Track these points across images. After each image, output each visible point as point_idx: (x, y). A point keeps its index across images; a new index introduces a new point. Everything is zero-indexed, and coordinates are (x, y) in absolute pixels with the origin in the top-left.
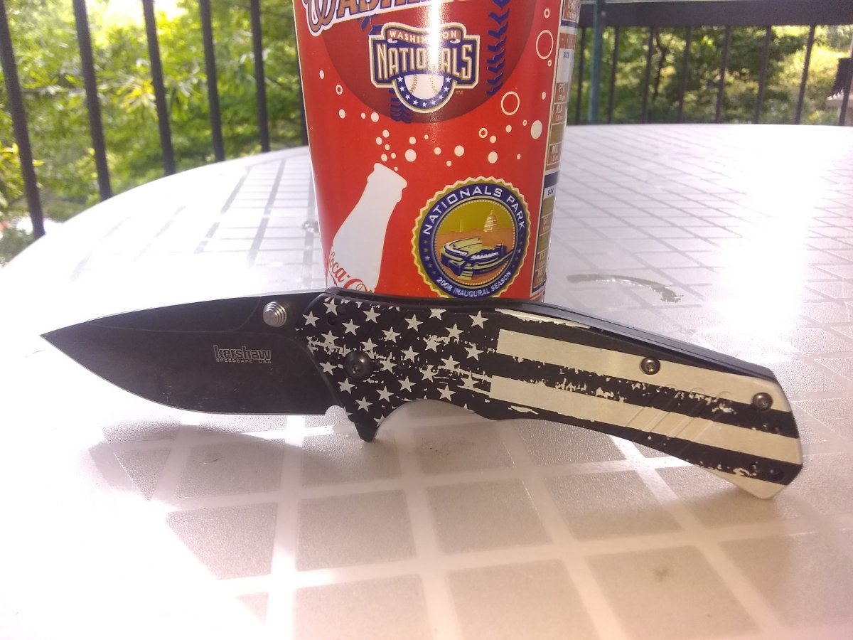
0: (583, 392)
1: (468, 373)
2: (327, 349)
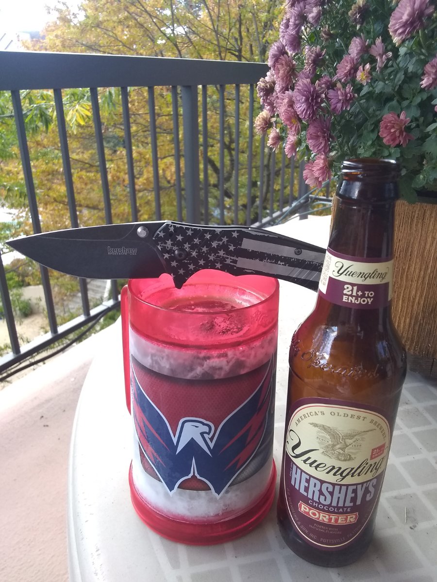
0: (273, 263)
1: (229, 257)
2: (168, 247)
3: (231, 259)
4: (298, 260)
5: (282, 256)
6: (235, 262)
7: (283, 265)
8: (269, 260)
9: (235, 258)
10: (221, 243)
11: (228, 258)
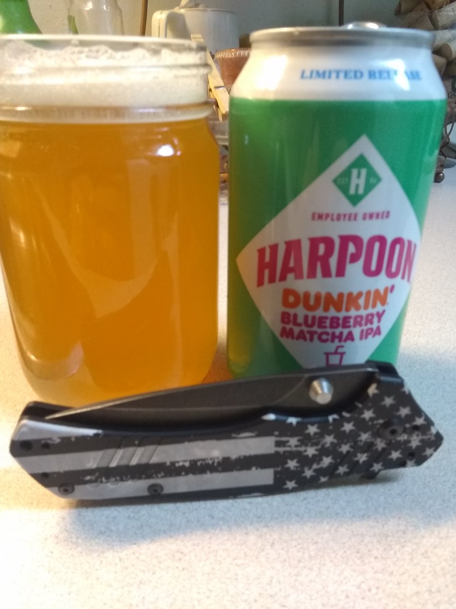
0: (199, 460)
1: (294, 449)
2: (418, 435)
3: (290, 446)
4: (149, 477)
5: (187, 474)
6: (278, 444)
7: (178, 462)
8: (210, 462)
9: (281, 450)
10: (315, 466)
11: (296, 446)
